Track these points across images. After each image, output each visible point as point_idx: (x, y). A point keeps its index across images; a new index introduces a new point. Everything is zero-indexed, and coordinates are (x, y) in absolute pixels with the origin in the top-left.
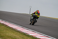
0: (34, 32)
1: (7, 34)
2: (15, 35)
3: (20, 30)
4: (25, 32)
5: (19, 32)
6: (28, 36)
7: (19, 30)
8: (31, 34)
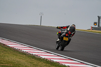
1: (6, 58)
2: (19, 60)
3: (27, 51)
4: (34, 54)
5: (25, 54)
6: (40, 59)
7: (25, 51)
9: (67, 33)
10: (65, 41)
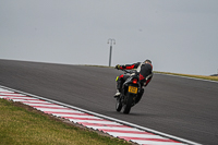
0: (125, 125)
1: (36, 137)
2: (63, 141)
4: (95, 128)
8: (115, 135)
9: (134, 78)
10: (132, 94)
